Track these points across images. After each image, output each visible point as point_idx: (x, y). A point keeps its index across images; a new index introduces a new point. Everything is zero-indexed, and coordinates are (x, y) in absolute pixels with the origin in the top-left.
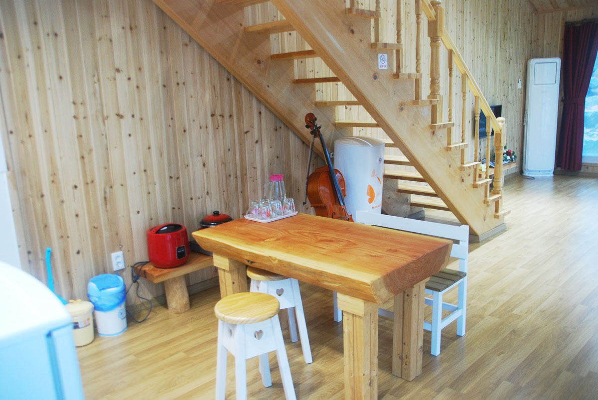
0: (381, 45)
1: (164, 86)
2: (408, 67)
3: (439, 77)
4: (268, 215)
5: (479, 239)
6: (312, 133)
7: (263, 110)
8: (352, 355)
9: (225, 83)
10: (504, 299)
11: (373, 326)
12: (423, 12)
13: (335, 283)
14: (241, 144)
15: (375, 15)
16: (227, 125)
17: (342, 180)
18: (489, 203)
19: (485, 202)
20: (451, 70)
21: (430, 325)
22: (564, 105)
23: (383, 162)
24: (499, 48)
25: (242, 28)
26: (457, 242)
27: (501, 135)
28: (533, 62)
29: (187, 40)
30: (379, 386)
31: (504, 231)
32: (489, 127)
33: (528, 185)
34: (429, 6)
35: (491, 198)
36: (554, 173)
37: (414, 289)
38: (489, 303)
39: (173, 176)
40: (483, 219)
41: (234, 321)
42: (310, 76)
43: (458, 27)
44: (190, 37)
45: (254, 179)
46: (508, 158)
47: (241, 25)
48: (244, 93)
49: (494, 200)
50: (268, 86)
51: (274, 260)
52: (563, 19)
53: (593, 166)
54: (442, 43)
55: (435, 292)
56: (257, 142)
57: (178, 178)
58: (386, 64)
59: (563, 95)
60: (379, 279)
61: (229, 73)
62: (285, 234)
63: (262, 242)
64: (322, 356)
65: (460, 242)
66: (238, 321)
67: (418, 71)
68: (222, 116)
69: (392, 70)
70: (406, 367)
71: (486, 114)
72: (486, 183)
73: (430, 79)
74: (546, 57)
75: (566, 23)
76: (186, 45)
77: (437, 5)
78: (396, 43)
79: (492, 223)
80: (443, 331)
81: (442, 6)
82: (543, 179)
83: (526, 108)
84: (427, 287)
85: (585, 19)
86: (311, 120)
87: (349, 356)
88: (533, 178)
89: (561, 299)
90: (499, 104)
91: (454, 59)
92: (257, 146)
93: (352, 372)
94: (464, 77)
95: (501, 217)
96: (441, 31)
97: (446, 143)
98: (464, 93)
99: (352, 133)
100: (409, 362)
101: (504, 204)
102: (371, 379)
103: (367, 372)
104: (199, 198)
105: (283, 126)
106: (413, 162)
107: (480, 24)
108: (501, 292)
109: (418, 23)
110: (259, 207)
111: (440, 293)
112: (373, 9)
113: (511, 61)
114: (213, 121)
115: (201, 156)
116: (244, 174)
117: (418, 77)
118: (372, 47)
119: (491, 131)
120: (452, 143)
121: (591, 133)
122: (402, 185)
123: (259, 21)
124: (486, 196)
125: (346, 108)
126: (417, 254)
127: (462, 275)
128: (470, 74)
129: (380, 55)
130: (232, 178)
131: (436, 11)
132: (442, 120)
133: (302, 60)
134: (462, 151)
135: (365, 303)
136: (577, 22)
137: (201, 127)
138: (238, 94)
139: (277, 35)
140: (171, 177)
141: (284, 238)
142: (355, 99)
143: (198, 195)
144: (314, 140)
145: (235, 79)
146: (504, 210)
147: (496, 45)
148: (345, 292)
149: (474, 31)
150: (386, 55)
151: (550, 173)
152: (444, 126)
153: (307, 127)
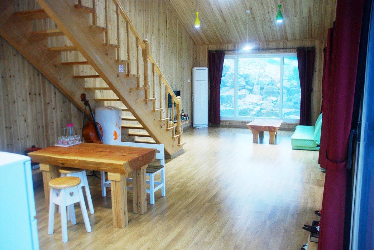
0: (120, 61)
1: (3, 77)
2: (133, 72)
3: (148, 76)
4: (68, 144)
5: (171, 157)
6: (85, 104)
7: (57, 92)
8: (115, 201)
9: (37, 76)
10: (183, 180)
11: (124, 186)
12: (140, 45)
13: (106, 167)
14: (45, 110)
15: (118, 47)
16: (38, 99)
17: (101, 128)
18: (175, 139)
19: (173, 138)
20: (153, 73)
21: (149, 190)
22: (211, 91)
23: (121, 119)
24: (178, 61)
25: (46, 48)
26: (159, 152)
27: (179, 105)
28: (195, 69)
29: (15, 53)
30: (128, 218)
31: (183, 153)
32: (173, 101)
33: (196, 132)
34: (143, 42)
35: (176, 136)
36: (208, 126)
37: (141, 171)
38: (176, 183)
39: (8, 127)
40: (172, 147)
41: (60, 187)
42: (81, 74)
43: (157, 50)
44: (17, 51)
45: (52, 129)
46: (185, 118)
47: (46, 47)
48: (46, 82)
49: (177, 137)
50: (60, 79)
51: (76, 161)
52: (207, 49)
53: (225, 122)
54: (149, 61)
55: (150, 174)
56: (54, 109)
57: (11, 128)
58: (123, 70)
59: (210, 86)
60: (126, 163)
61: (38, 71)
62: (78, 151)
63: (68, 154)
64: (99, 210)
65: (161, 152)
66: (62, 187)
67: (138, 73)
68: (35, 94)
69: (126, 72)
70: (140, 208)
71: (171, 94)
72: (173, 128)
73: (144, 77)
74: (201, 67)
75: (209, 51)
76: (15, 55)
77: (146, 42)
78: (127, 60)
79: (177, 149)
80: (155, 193)
81: (149, 43)
82: (203, 129)
83: (193, 93)
84: (147, 172)
85: (216, 50)
86: (83, 97)
87: (114, 202)
88: (198, 128)
89: (207, 178)
90: (179, 90)
91: (155, 68)
92: (54, 111)
93: (116, 209)
94: (160, 76)
95: (181, 146)
96: (148, 54)
97: (152, 109)
98: (160, 84)
99: (104, 104)
100: (141, 206)
101: (182, 140)
102: (124, 211)
103: (123, 208)
104: (23, 139)
105: (67, 101)
106: (138, 119)
107: (168, 49)
108: (182, 178)
109: (137, 51)
110: (63, 140)
111: (153, 174)
112: (116, 44)
113: (184, 68)
114: (30, 97)
115: (24, 116)
116: (47, 126)
117: (138, 76)
118: (116, 62)
119: (174, 103)
120: (155, 109)
121: (226, 106)
122: (131, 132)
123: (55, 45)
124: (173, 135)
125: (100, 91)
126: (142, 154)
127: (162, 167)
128: (163, 75)
129: (120, 66)
130: (41, 128)
131: (146, 45)
132: (150, 97)
133: (78, 66)
134: (161, 113)
135: (121, 175)
136: (214, 51)
137: (23, 100)
138: (44, 82)
139: (64, 52)
140: (6, 127)
141: (79, 152)
142: (108, 87)
143: (22, 137)
144: (86, 107)
145: (42, 75)
146: (182, 142)
147: (176, 60)
148: (111, 171)
149: (165, 52)
150: (123, 66)
151: (206, 125)
152: (151, 100)
153: (82, 100)
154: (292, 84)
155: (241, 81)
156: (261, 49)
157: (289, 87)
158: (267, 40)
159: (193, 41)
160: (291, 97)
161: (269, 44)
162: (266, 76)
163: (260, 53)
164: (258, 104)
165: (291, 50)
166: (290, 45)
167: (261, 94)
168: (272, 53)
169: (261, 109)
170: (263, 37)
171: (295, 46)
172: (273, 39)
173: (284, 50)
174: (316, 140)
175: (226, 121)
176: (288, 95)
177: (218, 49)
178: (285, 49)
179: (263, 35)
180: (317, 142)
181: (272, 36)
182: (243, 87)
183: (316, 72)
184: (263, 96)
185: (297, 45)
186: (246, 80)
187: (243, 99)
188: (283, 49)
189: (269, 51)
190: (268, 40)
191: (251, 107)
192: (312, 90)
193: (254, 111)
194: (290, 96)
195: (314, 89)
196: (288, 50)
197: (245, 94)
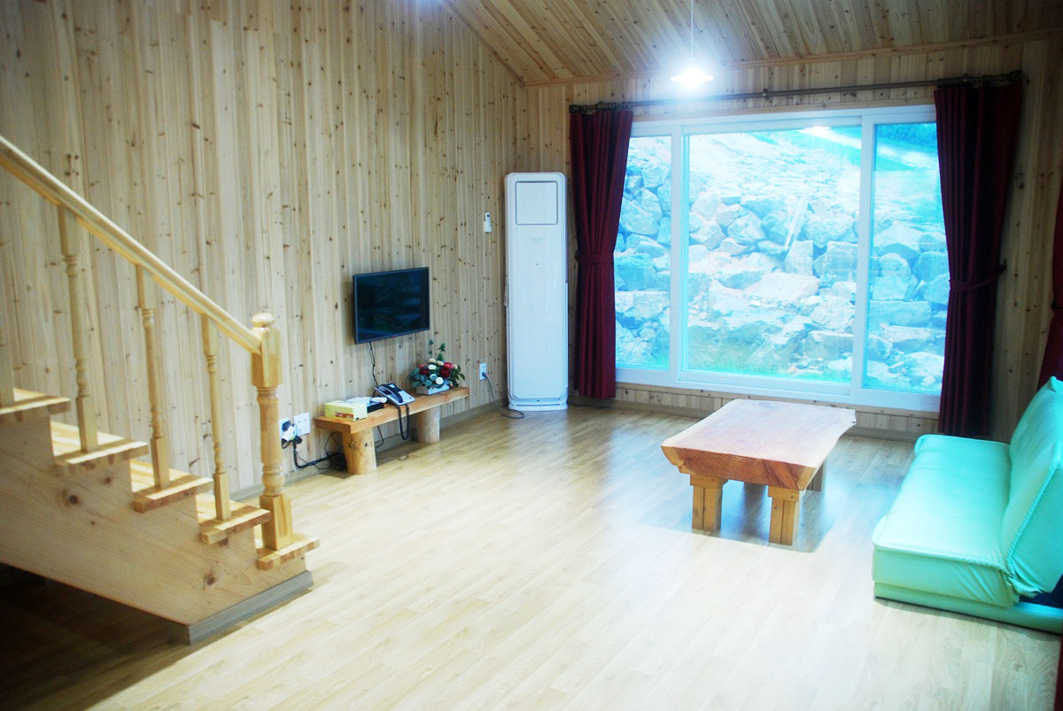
5: (188, 636)
24: (420, 148)
28: (513, 179)
33: (518, 428)
35: (225, 525)
36: (568, 403)
46: (440, 381)
52: (567, 100)
59: (576, 248)
75: (572, 106)
82: (545, 419)
83: (507, 272)
107: (356, 95)
136: (590, 108)
149: (337, 108)
151: (561, 402)
154: (928, 238)
155: (746, 225)
156: (780, 94)
157: (917, 249)
158: (803, 51)
159: (509, 69)
160: (922, 283)
161: (813, 69)
162: (837, 207)
163: (776, 109)
164: (799, 309)
165: (910, 92)
166: (906, 67)
167: (814, 273)
168: (824, 107)
169: (809, 327)
170: (784, 37)
171: (927, 72)
172: (828, 46)
173: (878, 93)
174: (1014, 568)
175: (637, 388)
176: (913, 276)
177: (608, 99)
178: (884, 89)
179: (781, 28)
180: (1019, 578)
181: (821, 31)
182: (753, 247)
183: (1022, 186)
184: (822, 276)
185: (938, 70)
186: (765, 222)
187: (750, 291)
188: (874, 87)
189: (812, 97)
190: (810, 54)
191: (771, 319)
192: (1001, 269)
193: (783, 333)
194: (919, 282)
195: (1012, 267)
196: (894, 93)
197: (757, 270)
